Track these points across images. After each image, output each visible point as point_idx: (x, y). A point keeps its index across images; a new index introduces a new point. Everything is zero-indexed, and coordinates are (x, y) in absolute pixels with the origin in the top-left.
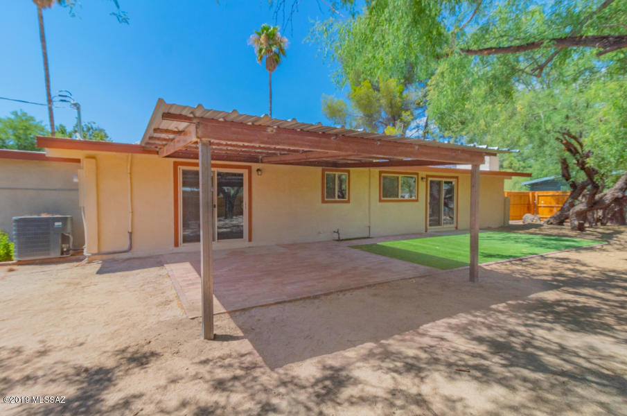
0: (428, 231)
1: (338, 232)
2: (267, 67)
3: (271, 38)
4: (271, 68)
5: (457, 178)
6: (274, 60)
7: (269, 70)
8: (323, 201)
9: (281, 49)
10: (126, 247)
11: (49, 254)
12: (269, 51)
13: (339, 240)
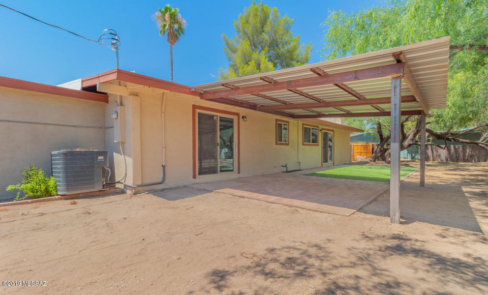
0: (323, 166)
1: (286, 166)
2: (169, 40)
3: (173, 17)
4: (172, 41)
5: (333, 131)
6: (174, 35)
7: (171, 43)
8: (276, 144)
9: (180, 28)
10: (160, 180)
11: (93, 188)
12: (171, 27)
13: (287, 172)
